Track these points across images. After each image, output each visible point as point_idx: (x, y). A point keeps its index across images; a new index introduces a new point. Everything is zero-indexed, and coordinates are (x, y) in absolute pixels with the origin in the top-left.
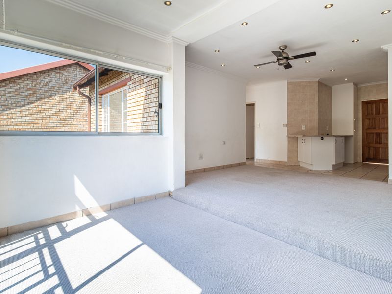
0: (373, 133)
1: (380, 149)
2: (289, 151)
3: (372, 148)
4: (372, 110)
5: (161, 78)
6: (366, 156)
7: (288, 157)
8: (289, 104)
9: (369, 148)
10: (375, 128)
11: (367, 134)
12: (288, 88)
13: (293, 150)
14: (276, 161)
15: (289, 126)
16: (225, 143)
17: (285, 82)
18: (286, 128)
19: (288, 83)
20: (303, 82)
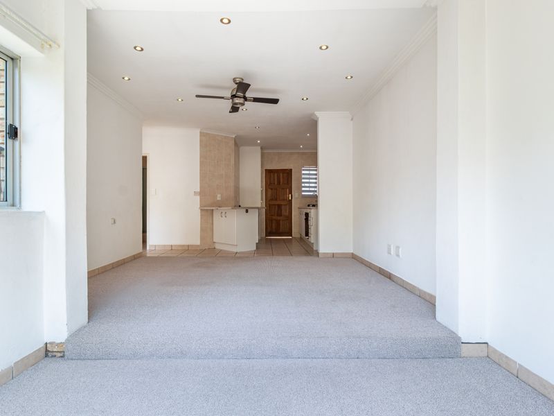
0: (275, 205)
1: (281, 222)
2: (202, 230)
3: (274, 222)
4: (274, 179)
5: (12, 59)
6: (269, 230)
7: (202, 238)
8: (202, 163)
9: (272, 221)
10: (276, 200)
11: (270, 205)
12: (201, 141)
13: (207, 229)
14: (184, 246)
15: (202, 193)
16: (115, 222)
17: (198, 132)
18: (198, 197)
19: (201, 133)
20: (218, 135)
